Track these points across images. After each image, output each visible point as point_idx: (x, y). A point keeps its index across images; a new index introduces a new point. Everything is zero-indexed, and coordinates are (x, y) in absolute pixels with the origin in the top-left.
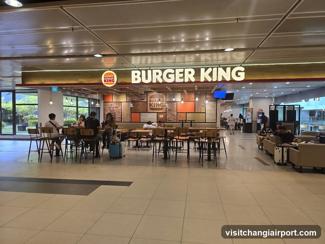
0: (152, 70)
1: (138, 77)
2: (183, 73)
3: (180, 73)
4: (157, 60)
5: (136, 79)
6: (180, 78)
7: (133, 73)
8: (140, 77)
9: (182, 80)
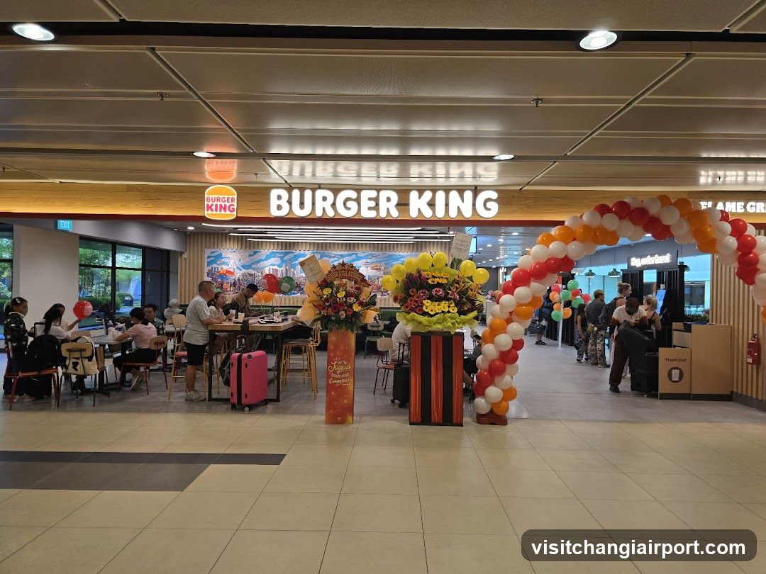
0: (314, 190)
1: (284, 202)
2: (376, 200)
3: (370, 199)
4: (325, 170)
5: (279, 207)
6: (370, 209)
7: (274, 193)
8: (288, 204)
9: (372, 214)
